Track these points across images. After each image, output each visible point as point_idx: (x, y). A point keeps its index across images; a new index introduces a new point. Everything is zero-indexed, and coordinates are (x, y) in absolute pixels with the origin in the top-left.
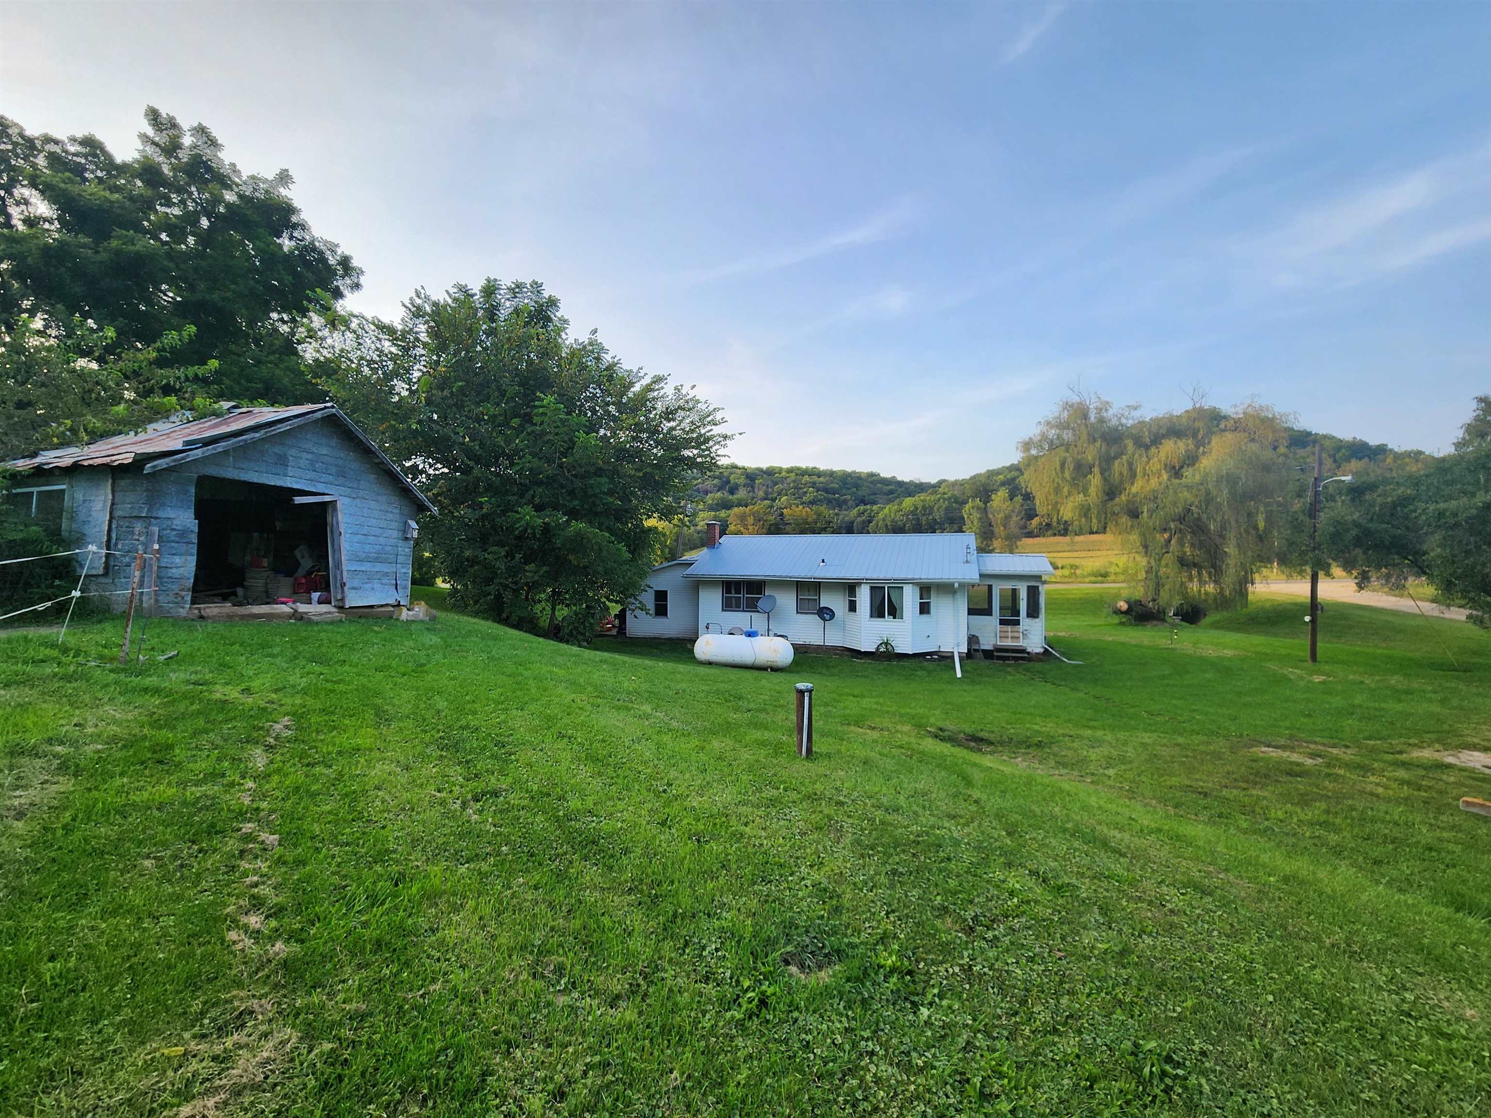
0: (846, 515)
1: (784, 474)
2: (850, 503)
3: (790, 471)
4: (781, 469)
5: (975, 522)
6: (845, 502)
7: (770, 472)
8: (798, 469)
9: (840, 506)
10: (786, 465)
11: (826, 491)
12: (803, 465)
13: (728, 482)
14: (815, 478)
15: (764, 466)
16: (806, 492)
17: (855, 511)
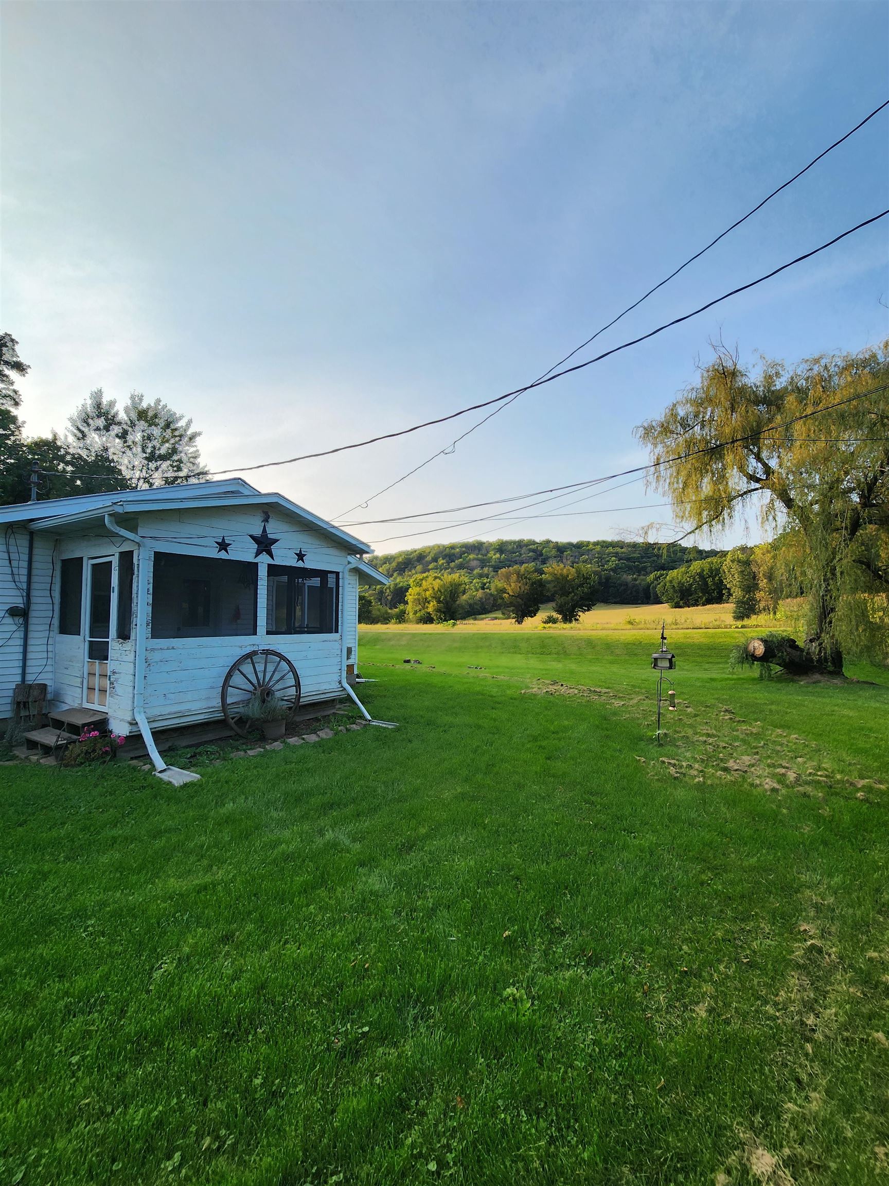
0: (643, 580)
1: (591, 546)
2: (649, 569)
3: (596, 544)
4: (589, 542)
5: (736, 576)
6: (644, 568)
7: (579, 546)
8: (604, 542)
9: (639, 572)
10: (593, 539)
11: (628, 559)
12: (609, 539)
13: (541, 555)
14: (619, 550)
15: (574, 540)
16: (608, 561)
17: (652, 576)
